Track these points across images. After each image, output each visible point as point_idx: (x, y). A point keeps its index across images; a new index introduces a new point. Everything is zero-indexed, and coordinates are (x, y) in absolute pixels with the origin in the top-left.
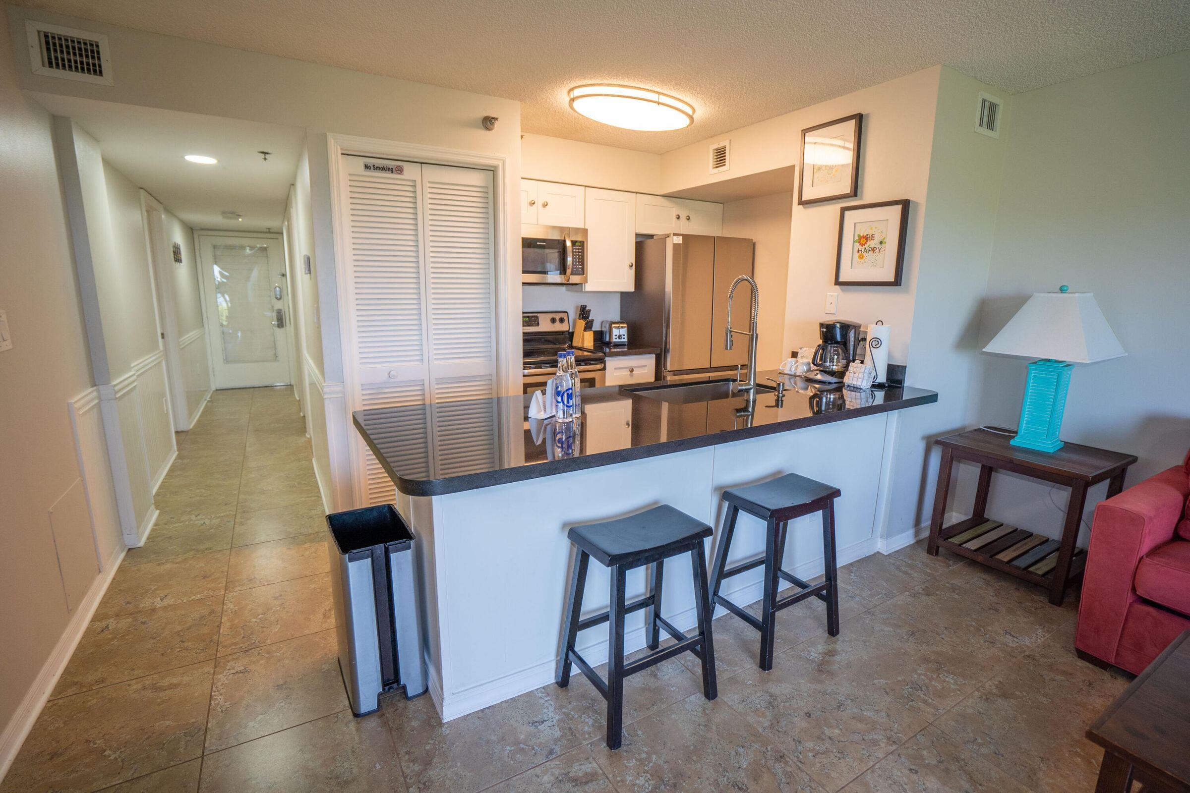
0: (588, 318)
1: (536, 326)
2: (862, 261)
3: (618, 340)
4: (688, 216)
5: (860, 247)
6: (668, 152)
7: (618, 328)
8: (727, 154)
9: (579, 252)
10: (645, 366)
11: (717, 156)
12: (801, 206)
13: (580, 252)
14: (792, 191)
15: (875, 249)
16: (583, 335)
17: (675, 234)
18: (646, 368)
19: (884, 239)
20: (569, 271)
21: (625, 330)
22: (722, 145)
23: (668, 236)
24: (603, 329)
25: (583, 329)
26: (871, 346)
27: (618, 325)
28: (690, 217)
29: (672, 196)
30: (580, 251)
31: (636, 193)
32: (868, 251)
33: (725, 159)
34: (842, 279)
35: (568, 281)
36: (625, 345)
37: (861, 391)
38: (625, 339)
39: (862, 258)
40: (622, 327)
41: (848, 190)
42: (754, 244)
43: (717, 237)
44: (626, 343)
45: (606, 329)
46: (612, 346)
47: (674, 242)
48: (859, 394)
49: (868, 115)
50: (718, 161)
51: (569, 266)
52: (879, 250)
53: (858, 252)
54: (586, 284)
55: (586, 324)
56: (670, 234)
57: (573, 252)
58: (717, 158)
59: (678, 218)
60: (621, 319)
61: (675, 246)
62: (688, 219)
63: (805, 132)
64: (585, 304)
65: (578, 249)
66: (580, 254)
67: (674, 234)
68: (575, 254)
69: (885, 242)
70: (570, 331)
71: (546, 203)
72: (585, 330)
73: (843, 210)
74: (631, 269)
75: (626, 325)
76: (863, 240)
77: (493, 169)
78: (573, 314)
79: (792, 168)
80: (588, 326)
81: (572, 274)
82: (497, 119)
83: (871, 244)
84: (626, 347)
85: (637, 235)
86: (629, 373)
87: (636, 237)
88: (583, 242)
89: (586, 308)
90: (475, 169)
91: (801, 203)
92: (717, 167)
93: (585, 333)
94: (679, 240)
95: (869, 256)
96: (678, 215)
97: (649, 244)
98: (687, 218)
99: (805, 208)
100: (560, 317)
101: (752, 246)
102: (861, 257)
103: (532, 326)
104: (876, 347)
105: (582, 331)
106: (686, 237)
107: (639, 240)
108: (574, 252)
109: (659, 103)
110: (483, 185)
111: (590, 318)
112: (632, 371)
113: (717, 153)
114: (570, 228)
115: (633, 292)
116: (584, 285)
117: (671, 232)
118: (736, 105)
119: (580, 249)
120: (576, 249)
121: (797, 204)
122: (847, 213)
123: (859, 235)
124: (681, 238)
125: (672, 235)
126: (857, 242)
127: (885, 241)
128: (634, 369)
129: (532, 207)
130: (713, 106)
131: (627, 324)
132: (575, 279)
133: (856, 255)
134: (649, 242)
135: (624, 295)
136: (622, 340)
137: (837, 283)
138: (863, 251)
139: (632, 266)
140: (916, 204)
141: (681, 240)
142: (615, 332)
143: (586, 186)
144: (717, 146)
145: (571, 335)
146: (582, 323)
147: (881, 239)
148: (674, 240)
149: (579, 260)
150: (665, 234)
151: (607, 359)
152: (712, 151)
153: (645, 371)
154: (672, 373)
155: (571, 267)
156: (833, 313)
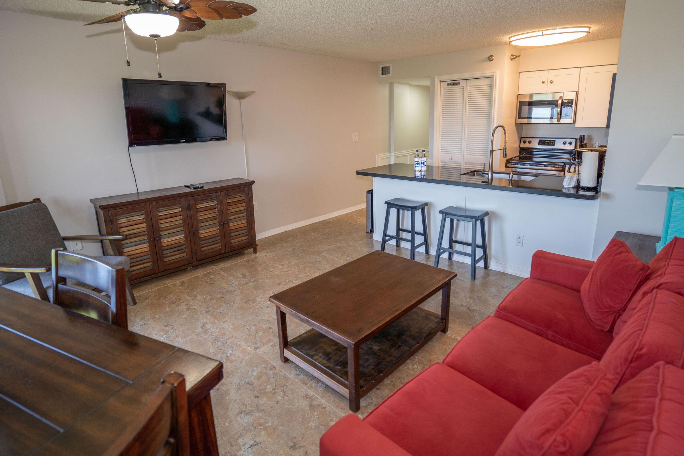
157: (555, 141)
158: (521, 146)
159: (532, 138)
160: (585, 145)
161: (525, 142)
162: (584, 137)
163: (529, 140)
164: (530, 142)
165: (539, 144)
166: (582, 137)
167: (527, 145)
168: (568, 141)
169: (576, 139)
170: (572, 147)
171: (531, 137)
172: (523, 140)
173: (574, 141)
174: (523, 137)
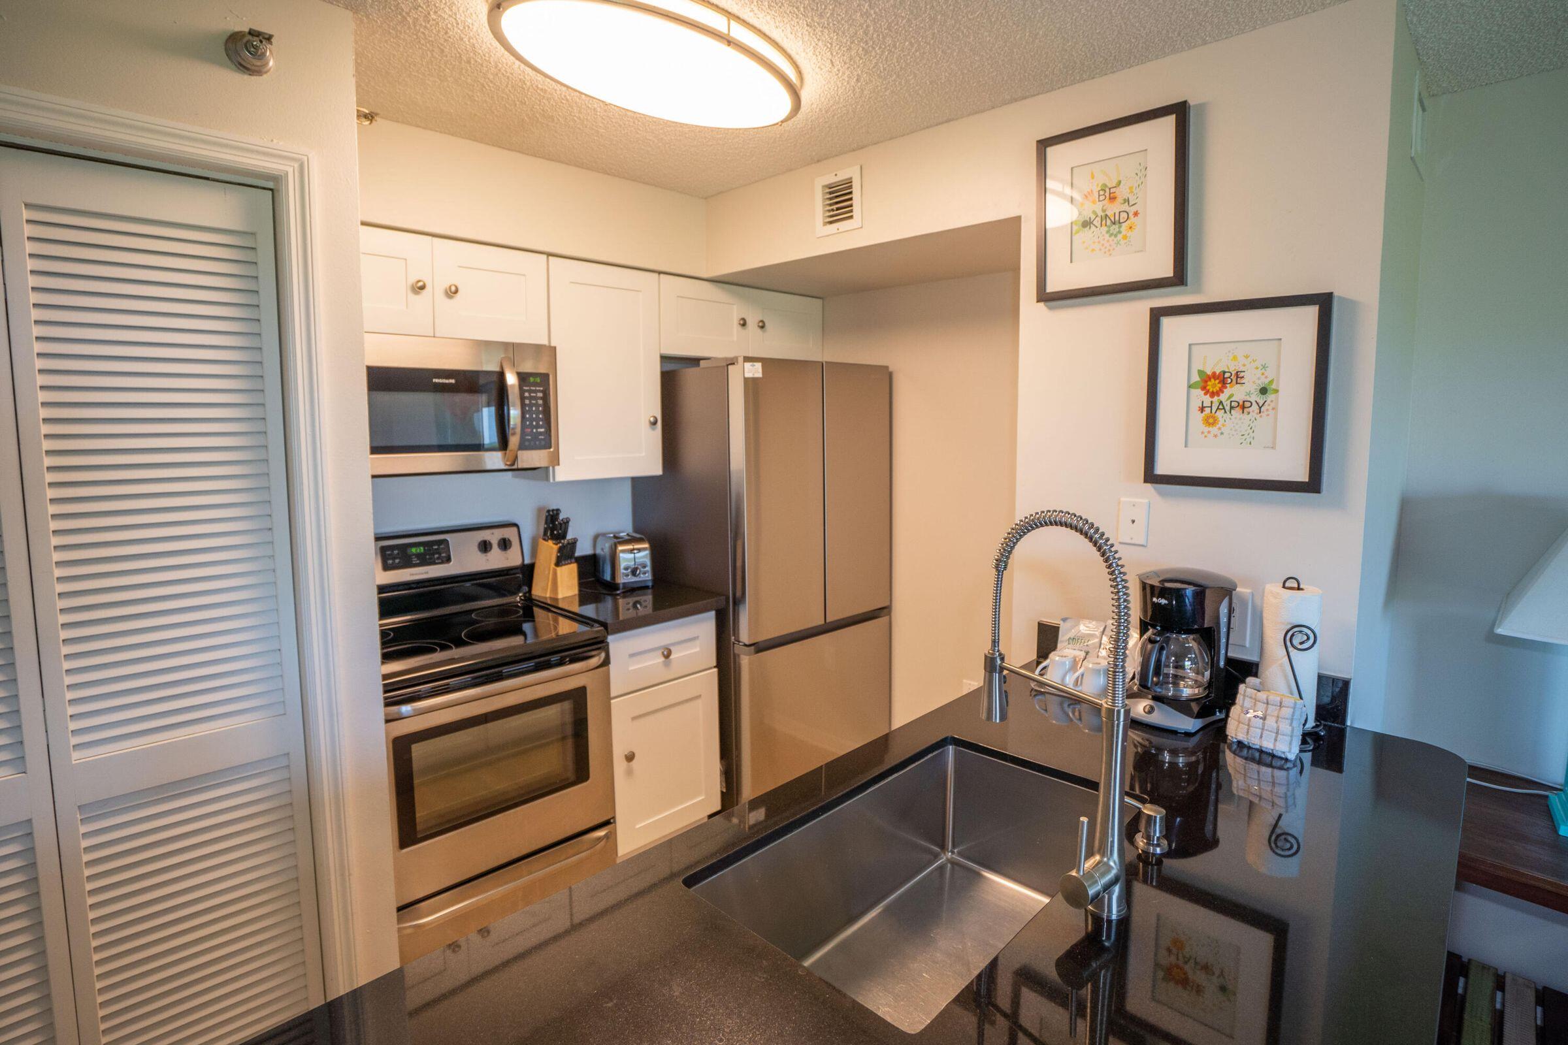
0: (564, 537)
1: (442, 563)
2: (1214, 430)
3: (631, 579)
4: (762, 321)
5: (1207, 400)
6: (722, 192)
7: (630, 550)
8: (856, 195)
9: (536, 398)
10: (695, 639)
11: (831, 199)
12: (1042, 304)
13: (540, 398)
14: (1016, 269)
15: (1247, 404)
16: (555, 574)
17: (747, 359)
18: (698, 642)
19: (1271, 382)
20: (514, 441)
21: (646, 555)
22: (842, 176)
23: (732, 362)
24: (598, 551)
25: (554, 560)
26: (1288, 644)
27: (630, 545)
28: (766, 324)
29: (736, 281)
30: (539, 394)
31: (660, 273)
32: (1228, 408)
33: (851, 206)
34: (1161, 469)
35: (513, 464)
36: (647, 587)
37: (1289, 765)
38: (647, 576)
39: (1213, 424)
40: (639, 550)
41: (1166, 269)
42: (890, 376)
43: (826, 362)
44: (650, 584)
45: (603, 549)
46: (618, 595)
47: (747, 375)
48: (1283, 773)
49: (1202, 107)
50: (833, 210)
51: (513, 429)
52: (1260, 408)
53: (1202, 409)
54: (556, 467)
55: (560, 550)
56: (736, 358)
57: (522, 398)
58: (831, 205)
59: (744, 324)
60: (635, 531)
61: (751, 385)
62: (762, 327)
63: (1044, 145)
64: (555, 508)
65: (535, 391)
66: (539, 402)
67: (745, 357)
68: (527, 402)
69: (1277, 391)
70: (527, 561)
71: (453, 289)
72: (558, 564)
73: (1156, 315)
74: (654, 429)
75: (646, 545)
76: (1214, 385)
77: (271, 185)
78: (530, 526)
79: (1014, 223)
80: (566, 554)
81: (522, 447)
82: (269, 38)
83: (1236, 392)
84: (650, 591)
85: (664, 359)
86: (663, 659)
87: (662, 362)
88: (547, 375)
89: (558, 514)
90: (207, 179)
91: (1044, 297)
92: (831, 223)
93: (559, 569)
94: (755, 370)
95: (1232, 422)
96: (743, 319)
97: (690, 378)
98: (761, 324)
99: (1050, 308)
100: (501, 537)
101: (885, 377)
102: (1211, 421)
103: (434, 563)
104: (1300, 647)
105: (553, 566)
106: (768, 363)
107: (670, 367)
108: (527, 398)
109: (730, 42)
110: (241, 229)
111: (570, 536)
112: (667, 655)
113: (830, 193)
114: (513, 344)
115: (660, 476)
116: (551, 468)
117: (741, 353)
118: (898, 76)
119: (539, 391)
120: (530, 391)
121: (1035, 300)
122: (1166, 322)
123: (1200, 372)
124: (759, 365)
125: (741, 360)
126: (1195, 388)
127: (1274, 386)
128: (672, 648)
129: (417, 297)
130: (847, 73)
131: (650, 543)
132: (533, 458)
133: (1197, 418)
134: (690, 373)
135: (639, 484)
136: (643, 577)
137: (1151, 477)
138: (1214, 409)
139: (655, 423)
140: (1351, 305)
141: (760, 370)
142: (626, 558)
143: (549, 255)
144: (831, 179)
145: (528, 571)
146: (550, 549)
147: (1263, 382)
148: (746, 370)
149: (537, 416)
150: (726, 359)
151: (610, 638)
152: (821, 188)
153: (694, 649)
154: (753, 647)
155: (518, 430)
156: (1141, 543)
157: (445, 542)
165: (388, 567)
168: (494, 537)
173: (513, 536)
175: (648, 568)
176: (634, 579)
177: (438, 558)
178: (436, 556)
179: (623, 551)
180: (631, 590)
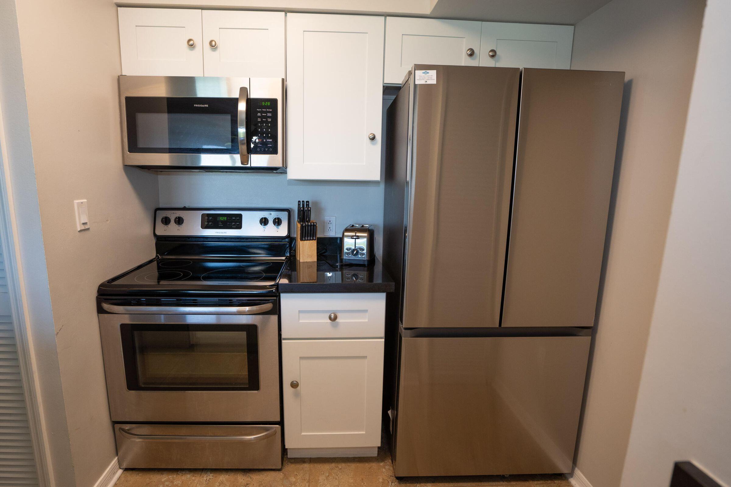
3: (352, 257)
4: (492, 51)
7: (352, 237)
9: (267, 117)
10: (365, 311)
13: (269, 117)
16: (305, 245)
18: (366, 315)
21: (365, 240)
25: (299, 235)
27: (354, 234)
28: (497, 52)
30: (269, 115)
31: (386, 15)
35: (246, 164)
36: (362, 265)
38: (363, 257)
40: (360, 237)
44: (366, 263)
54: (288, 168)
55: (307, 228)
57: (252, 117)
59: (472, 54)
62: (493, 56)
65: (266, 113)
66: (269, 120)
68: (259, 120)
71: (214, 43)
72: (306, 238)
74: (373, 144)
75: (366, 235)
80: (310, 232)
84: (363, 268)
86: (329, 321)
88: (275, 101)
93: (307, 241)
94: (431, 77)
96: (472, 50)
98: (491, 54)
100: (275, 216)
105: (299, 239)
107: (389, 94)
108: (257, 117)
111: (311, 221)
112: (333, 319)
115: (380, 182)
119: (269, 112)
120: (262, 112)
124: (433, 73)
128: (339, 315)
129: (191, 50)
131: (367, 233)
136: (360, 257)
142: (349, 242)
143: (287, 11)
146: (298, 228)
149: (266, 129)
153: (363, 320)
155: (245, 141)
157: (240, 216)
158: (158, 233)
159: (185, 209)
160: (314, 225)
161: (166, 221)
162: (308, 205)
163: (178, 216)
164: (179, 221)
165: (204, 226)
166: (303, 205)
167: (173, 230)
168: (271, 216)
169: (289, 211)
170: (282, 231)
171: (182, 206)
172: (161, 215)
173: (284, 216)
174: (161, 206)
175: (365, 251)
176: (353, 257)
177: (234, 225)
178: (233, 223)
179: (348, 236)
180: (350, 265)
